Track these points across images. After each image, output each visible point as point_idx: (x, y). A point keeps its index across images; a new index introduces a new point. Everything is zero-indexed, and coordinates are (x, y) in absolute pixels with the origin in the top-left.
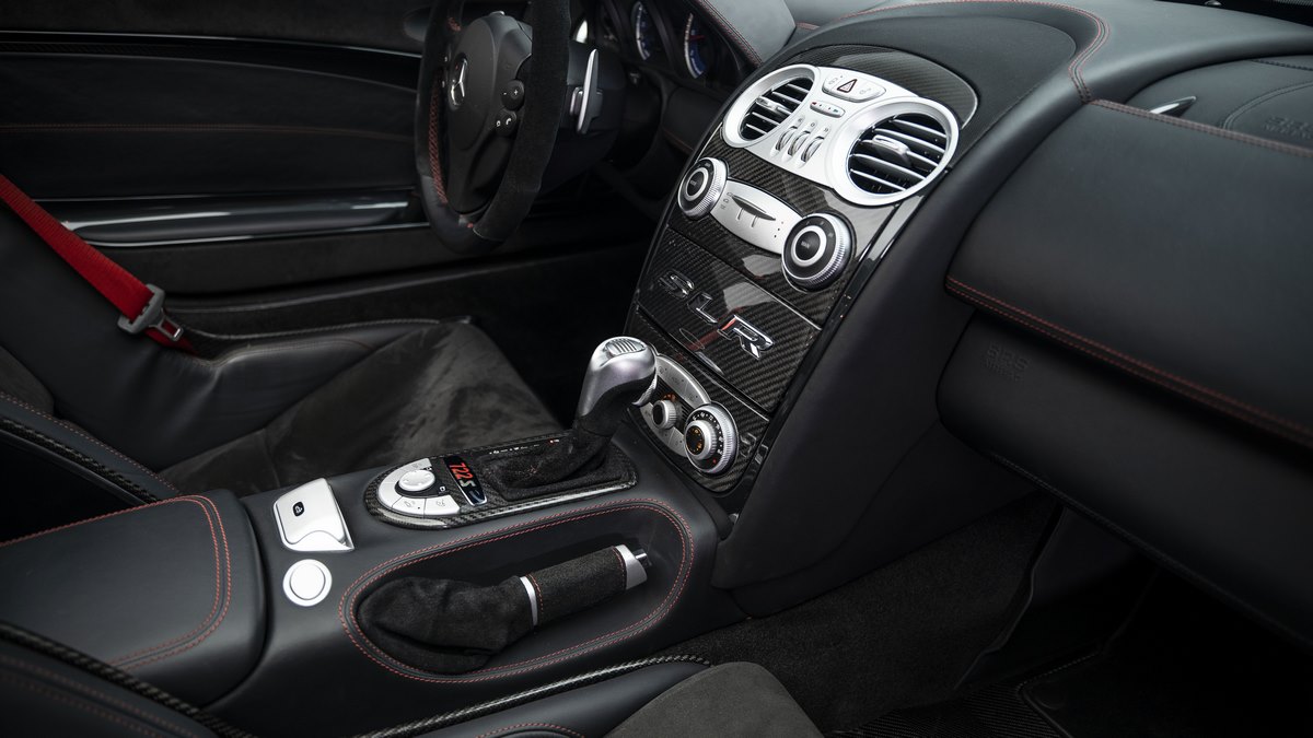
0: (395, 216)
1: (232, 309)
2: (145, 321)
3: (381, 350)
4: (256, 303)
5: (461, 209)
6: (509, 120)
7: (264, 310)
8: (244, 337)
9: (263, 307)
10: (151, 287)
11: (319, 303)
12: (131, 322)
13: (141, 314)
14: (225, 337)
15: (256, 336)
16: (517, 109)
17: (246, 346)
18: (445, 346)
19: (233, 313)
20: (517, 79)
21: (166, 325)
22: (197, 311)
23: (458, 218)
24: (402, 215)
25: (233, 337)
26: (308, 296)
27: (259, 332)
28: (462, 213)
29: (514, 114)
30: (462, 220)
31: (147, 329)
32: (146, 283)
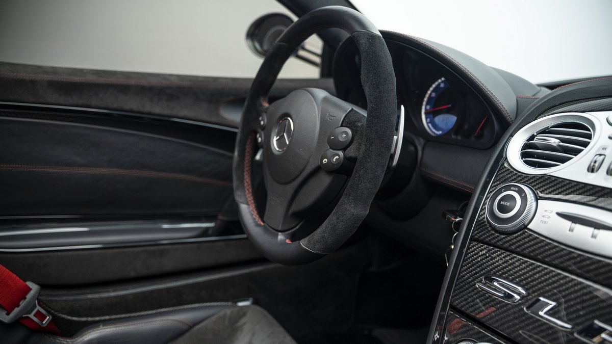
0: (205, 232)
1: (90, 296)
2: (20, 311)
3: (197, 327)
4: (108, 292)
5: (280, 228)
6: (337, 157)
7: (114, 297)
8: (97, 319)
9: (113, 294)
10: (29, 284)
11: (152, 292)
12: (8, 314)
13: (18, 306)
14: (84, 319)
15: (107, 317)
16: (344, 149)
17: (99, 326)
18: (245, 324)
19: (90, 299)
20: (342, 126)
21: (38, 314)
22: (64, 298)
23: (277, 236)
24: (210, 232)
25: (90, 319)
26: (144, 286)
27: (108, 315)
28: (281, 231)
29: (341, 153)
30: (281, 237)
31: (22, 318)
32: (25, 281)
